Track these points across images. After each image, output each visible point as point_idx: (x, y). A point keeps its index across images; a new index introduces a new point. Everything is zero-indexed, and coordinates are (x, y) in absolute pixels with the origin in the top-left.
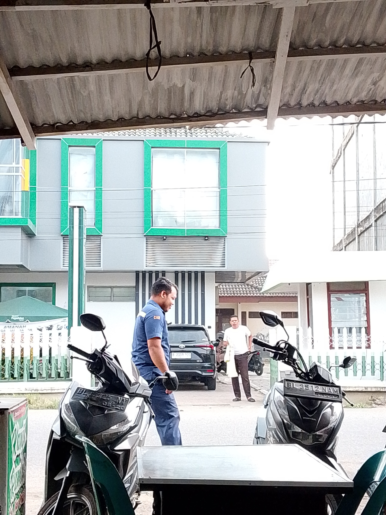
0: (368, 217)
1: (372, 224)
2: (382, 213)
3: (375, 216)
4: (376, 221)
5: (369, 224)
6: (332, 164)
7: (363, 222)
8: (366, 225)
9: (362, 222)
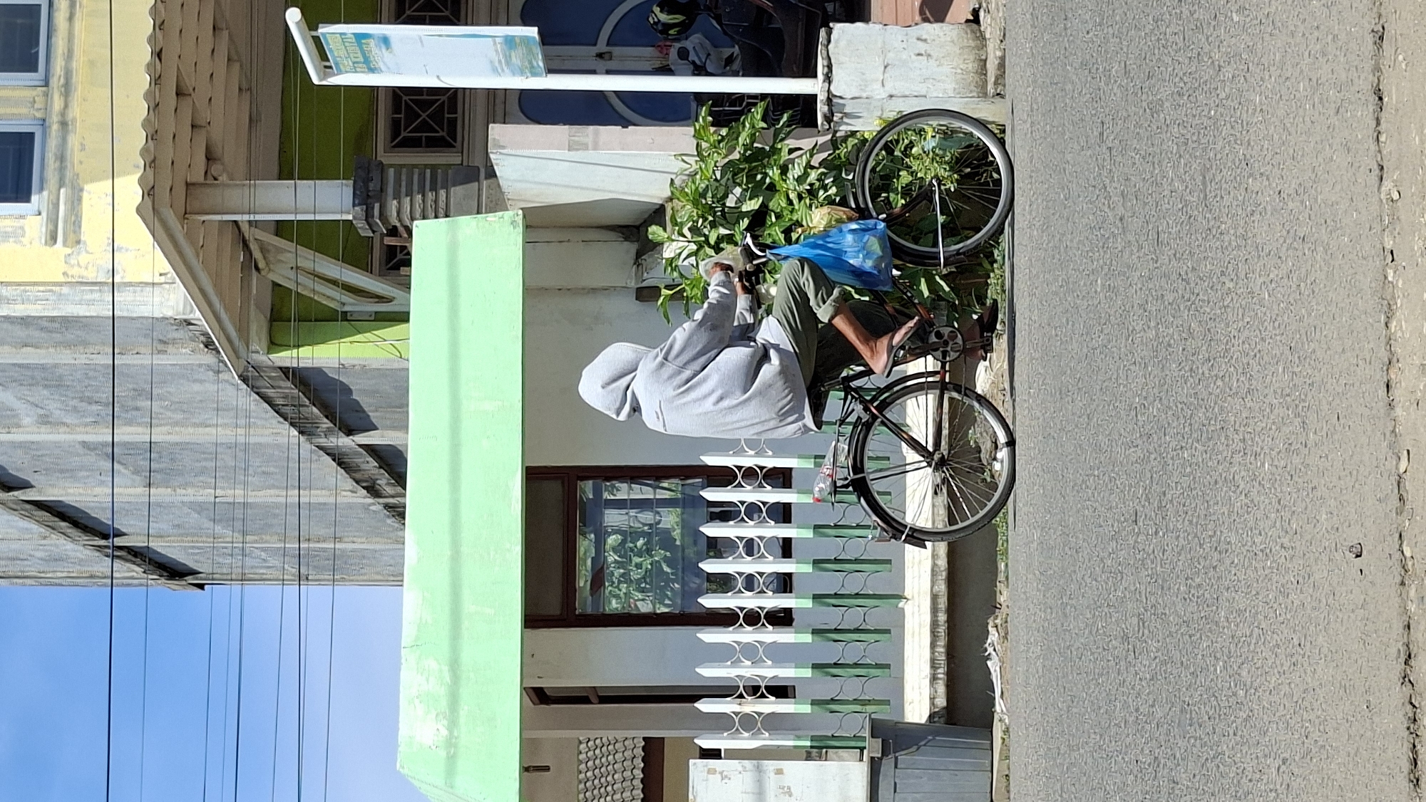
0: (340, 460)
1: (360, 446)
2: (315, 410)
3: (328, 433)
4: (350, 432)
5: (362, 454)
6: (163, 580)
7: (358, 476)
8: (370, 465)
9: (357, 482)
